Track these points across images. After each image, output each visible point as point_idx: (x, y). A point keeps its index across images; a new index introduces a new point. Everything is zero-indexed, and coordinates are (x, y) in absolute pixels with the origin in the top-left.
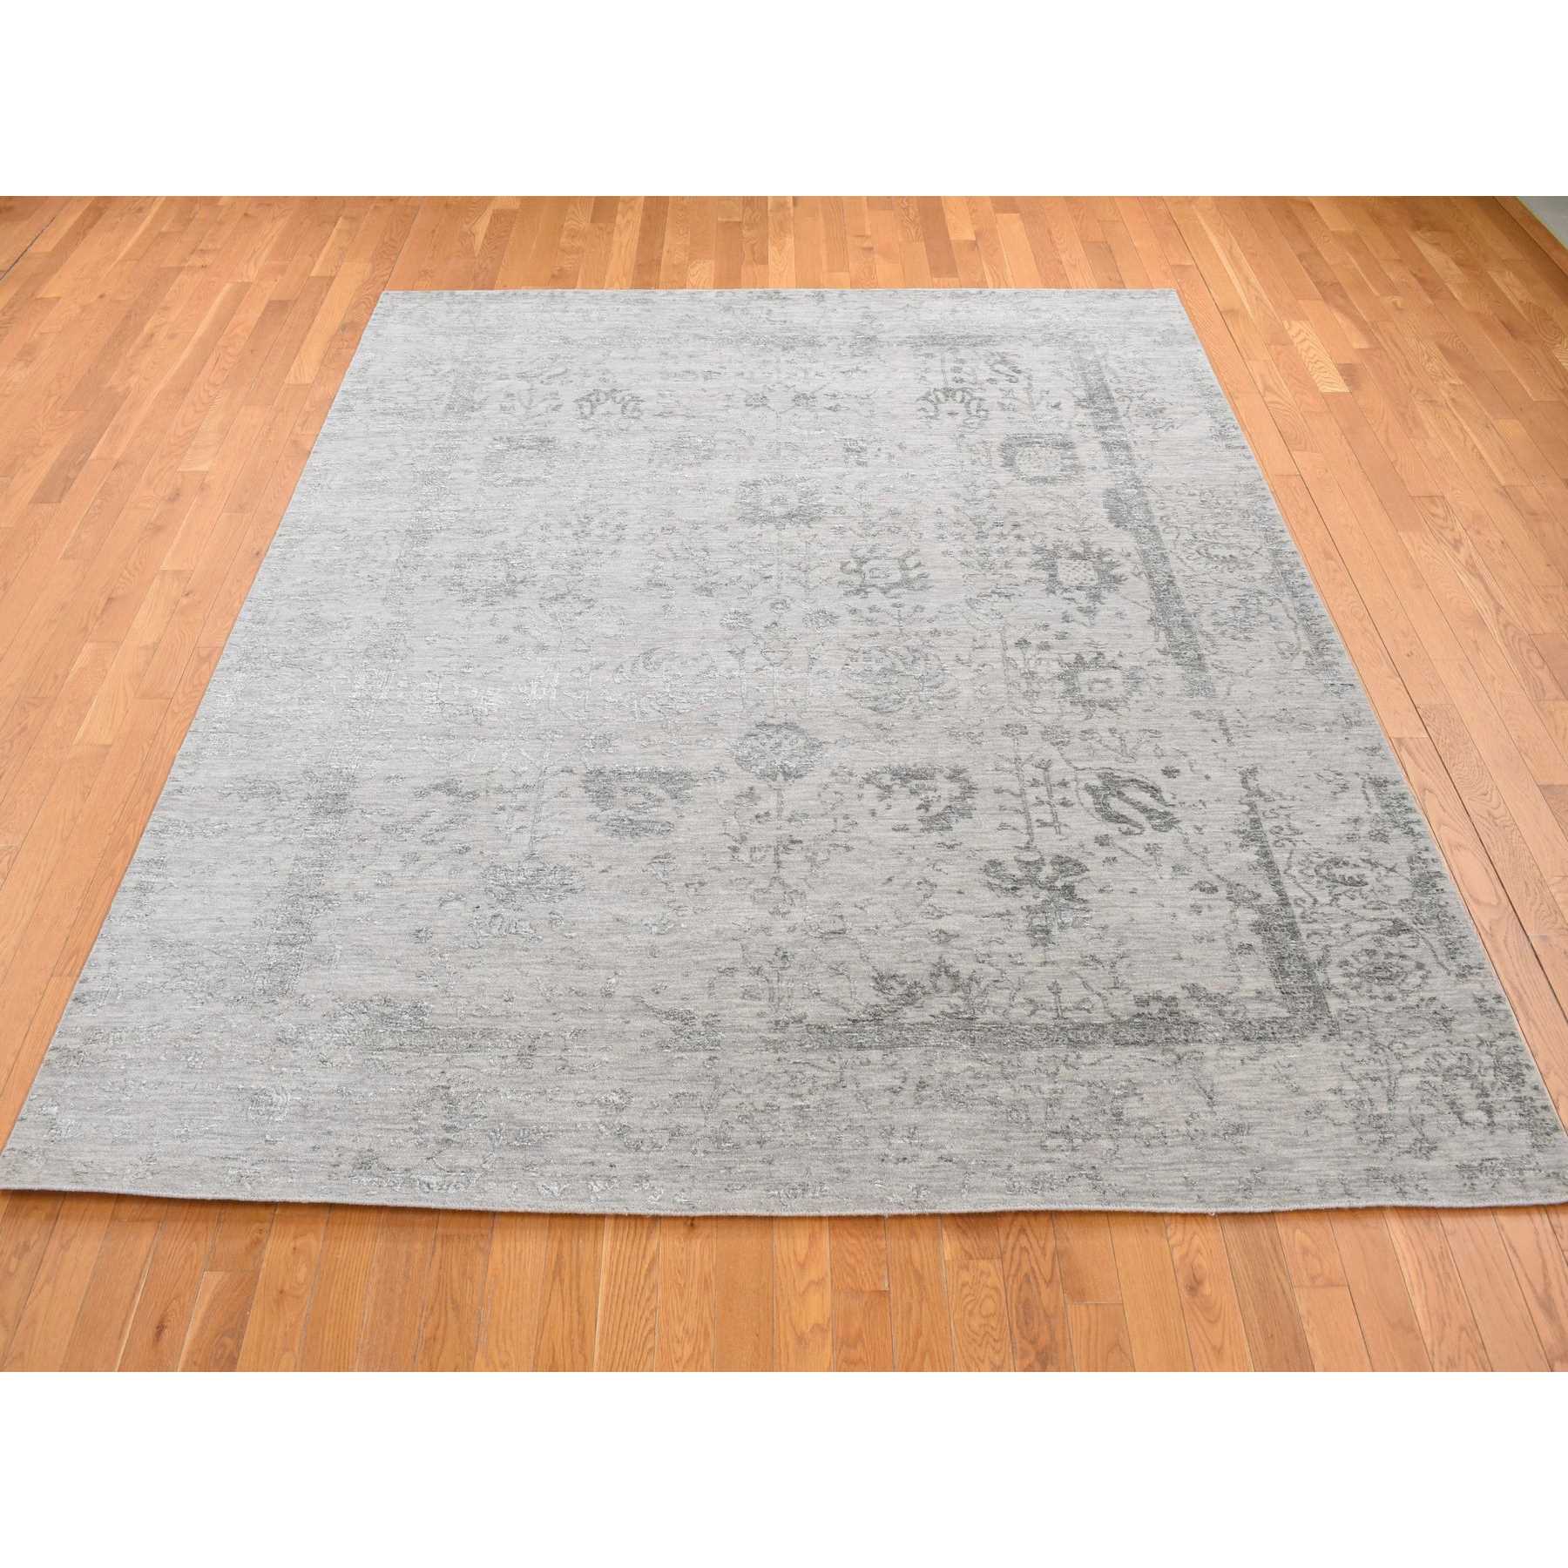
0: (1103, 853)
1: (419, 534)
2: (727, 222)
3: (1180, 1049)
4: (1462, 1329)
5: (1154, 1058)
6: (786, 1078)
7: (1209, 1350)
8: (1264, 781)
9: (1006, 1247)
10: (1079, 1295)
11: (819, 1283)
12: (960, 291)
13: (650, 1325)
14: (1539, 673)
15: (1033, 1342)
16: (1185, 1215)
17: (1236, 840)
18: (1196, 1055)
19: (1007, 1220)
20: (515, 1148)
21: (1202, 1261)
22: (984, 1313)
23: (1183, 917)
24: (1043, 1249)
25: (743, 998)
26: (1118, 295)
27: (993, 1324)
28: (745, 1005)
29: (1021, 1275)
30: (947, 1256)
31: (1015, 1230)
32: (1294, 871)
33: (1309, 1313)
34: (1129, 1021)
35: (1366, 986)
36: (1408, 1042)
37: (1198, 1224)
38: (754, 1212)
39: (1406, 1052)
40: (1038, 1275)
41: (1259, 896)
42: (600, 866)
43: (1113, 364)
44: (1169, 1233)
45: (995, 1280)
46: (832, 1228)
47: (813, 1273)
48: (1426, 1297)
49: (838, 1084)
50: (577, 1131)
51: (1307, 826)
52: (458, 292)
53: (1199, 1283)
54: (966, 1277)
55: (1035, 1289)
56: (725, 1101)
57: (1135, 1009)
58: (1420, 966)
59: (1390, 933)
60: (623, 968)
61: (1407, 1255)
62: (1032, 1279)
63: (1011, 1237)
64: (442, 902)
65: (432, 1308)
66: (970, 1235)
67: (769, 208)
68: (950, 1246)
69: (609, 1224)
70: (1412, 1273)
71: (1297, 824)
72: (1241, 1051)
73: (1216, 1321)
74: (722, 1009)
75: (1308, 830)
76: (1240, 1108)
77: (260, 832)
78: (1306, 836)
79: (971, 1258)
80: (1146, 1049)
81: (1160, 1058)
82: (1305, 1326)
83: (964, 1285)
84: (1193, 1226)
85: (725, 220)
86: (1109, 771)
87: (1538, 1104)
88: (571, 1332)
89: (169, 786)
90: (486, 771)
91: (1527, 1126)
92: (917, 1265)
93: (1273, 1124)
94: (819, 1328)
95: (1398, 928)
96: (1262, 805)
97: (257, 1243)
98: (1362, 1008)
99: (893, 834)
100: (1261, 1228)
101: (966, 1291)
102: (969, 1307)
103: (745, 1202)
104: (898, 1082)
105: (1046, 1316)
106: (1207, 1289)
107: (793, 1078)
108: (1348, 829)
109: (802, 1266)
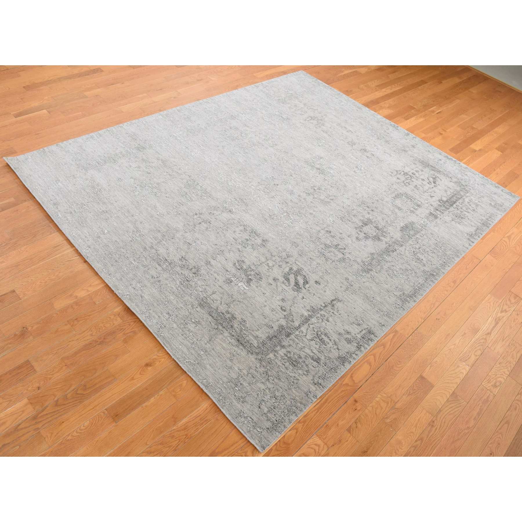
0: (271, 281)
1: (233, 117)
2: (412, 106)
3: (220, 327)
4: (186, 435)
5: (212, 323)
6: (138, 256)
7: (131, 377)
8: (339, 305)
9: (128, 320)
10: (125, 341)
11: (88, 291)
12: (449, 157)
13: (54, 268)
14: (473, 356)
15: (104, 339)
16: (168, 353)
17: (308, 308)
18: (222, 332)
19: (136, 317)
20: (79, 223)
21: (157, 363)
22: (105, 325)
23: (267, 308)
24: (133, 328)
25: (153, 238)
26: (499, 188)
27: (103, 329)
28: (152, 239)
29: (122, 328)
30: (115, 311)
31: (133, 320)
32: (311, 326)
33: (161, 395)
34: (219, 312)
35: (286, 361)
36: (275, 380)
37: (168, 358)
38: (95, 269)
39: (271, 381)
40: (125, 330)
41: (293, 322)
42: (167, 195)
43: (467, 200)
44: (160, 352)
45: (116, 323)
46: (105, 286)
47: (90, 289)
48: (190, 421)
49: (144, 266)
50: (92, 230)
51: (333, 322)
52: (318, 80)
53: (150, 366)
54: (112, 317)
55: (120, 332)
56: (122, 250)
57: (224, 312)
58: (308, 371)
59: (312, 359)
60: (142, 214)
61: (200, 411)
62: (122, 330)
63: (131, 320)
64: (132, 178)
65: (31, 233)
66: (125, 312)
67: (429, 110)
68: (119, 309)
69: (74, 248)
70: (195, 415)
71: (331, 319)
72: (233, 341)
73: (142, 375)
74: (146, 235)
75: (331, 323)
76: (213, 349)
77: (123, 143)
78: (328, 323)
79: (118, 315)
80: (213, 320)
81: (213, 324)
82: (156, 396)
83: (110, 318)
84: (167, 357)
85: (412, 105)
86: (302, 270)
87: (286, 424)
88: (42, 257)
89: (121, 125)
90: (175, 164)
91: (273, 424)
92: (108, 306)
93: (215, 359)
94: (76, 297)
95: (317, 360)
96: (329, 308)
97: (25, 201)
98: (276, 363)
99: (232, 239)
100: (179, 372)
101: (109, 319)
102: (104, 322)
103: (97, 266)
104: (156, 277)
105: (114, 338)
106: (150, 368)
107: (139, 257)
108: (343, 332)
109: (90, 286)
